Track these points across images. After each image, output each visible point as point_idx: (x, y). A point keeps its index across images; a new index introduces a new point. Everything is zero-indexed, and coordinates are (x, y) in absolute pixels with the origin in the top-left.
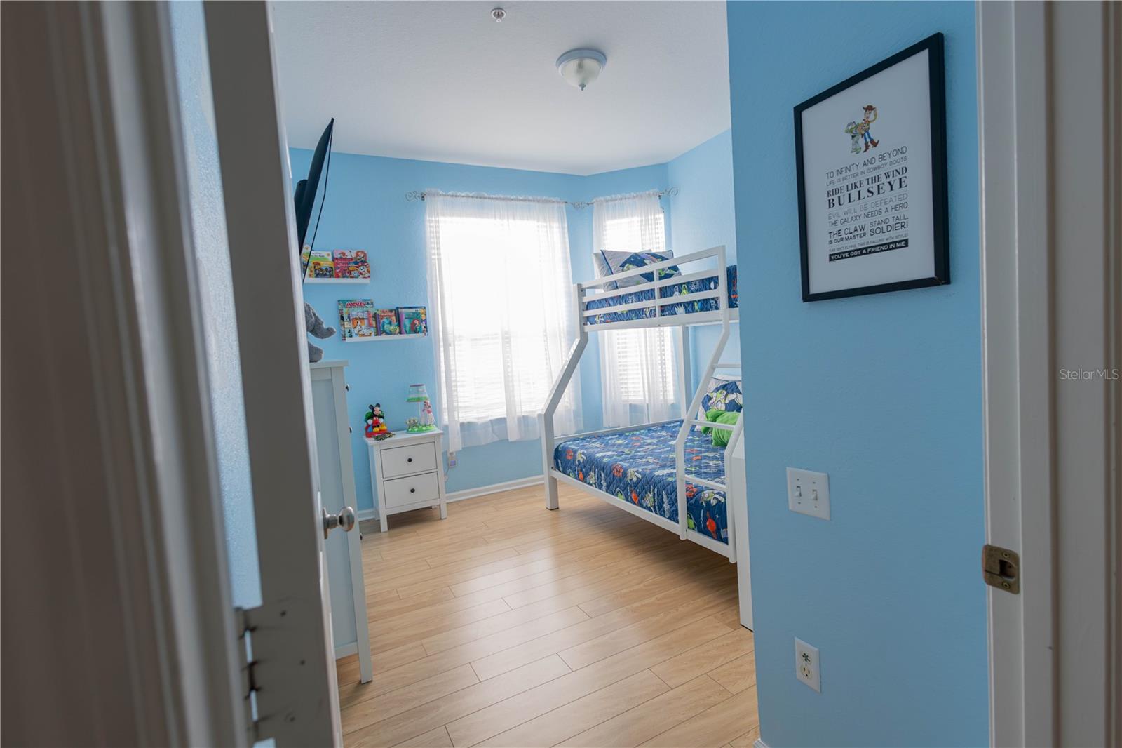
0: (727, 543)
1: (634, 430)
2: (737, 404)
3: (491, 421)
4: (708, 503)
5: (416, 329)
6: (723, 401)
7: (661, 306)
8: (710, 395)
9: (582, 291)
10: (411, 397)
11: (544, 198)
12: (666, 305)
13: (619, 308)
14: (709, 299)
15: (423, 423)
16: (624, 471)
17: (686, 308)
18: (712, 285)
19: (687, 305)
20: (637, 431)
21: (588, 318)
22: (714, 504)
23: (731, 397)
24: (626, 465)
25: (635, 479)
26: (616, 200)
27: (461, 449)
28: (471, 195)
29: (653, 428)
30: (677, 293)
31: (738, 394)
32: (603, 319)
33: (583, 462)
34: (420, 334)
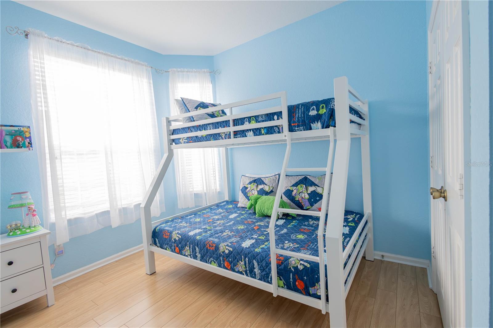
0: (320, 299)
1: (202, 210)
2: (265, 191)
3: (96, 214)
4: (296, 268)
5: (19, 144)
6: (255, 189)
7: (234, 132)
8: (246, 186)
9: (169, 122)
10: (13, 203)
11: (136, 61)
12: (238, 131)
13: (199, 134)
14: (273, 127)
15: (26, 225)
16: (216, 245)
17: (254, 133)
18: (276, 117)
19: (255, 131)
20: (204, 210)
21: (173, 140)
22: (302, 268)
23: (260, 187)
24: (216, 240)
25: (227, 252)
26: (184, 72)
27: (69, 241)
28: (76, 44)
29: (212, 207)
30: (247, 123)
31: (264, 185)
32: (186, 141)
33: (179, 240)
34: (23, 149)
